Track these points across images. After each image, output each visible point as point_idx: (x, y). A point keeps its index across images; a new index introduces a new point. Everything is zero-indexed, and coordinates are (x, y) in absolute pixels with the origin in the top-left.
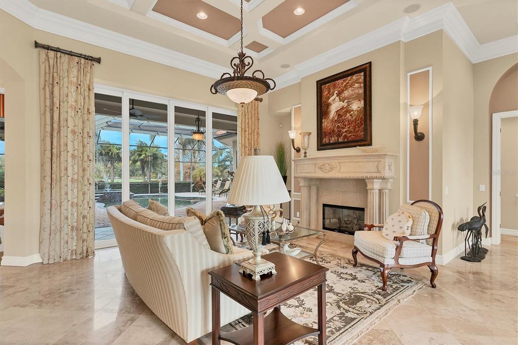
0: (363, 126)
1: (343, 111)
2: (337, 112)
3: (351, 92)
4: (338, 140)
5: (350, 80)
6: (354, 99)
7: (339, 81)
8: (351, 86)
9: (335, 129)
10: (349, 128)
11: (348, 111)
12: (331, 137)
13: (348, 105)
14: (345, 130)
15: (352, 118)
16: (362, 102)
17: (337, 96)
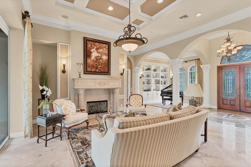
0: (107, 67)
1: (99, 58)
2: (96, 57)
3: (102, 51)
4: (96, 70)
5: (102, 45)
6: (104, 54)
7: (97, 43)
8: (102, 48)
9: (95, 65)
10: (101, 66)
11: (101, 59)
12: (92, 68)
13: (101, 56)
14: (99, 67)
15: (103, 62)
16: (107, 57)
17: (96, 50)
